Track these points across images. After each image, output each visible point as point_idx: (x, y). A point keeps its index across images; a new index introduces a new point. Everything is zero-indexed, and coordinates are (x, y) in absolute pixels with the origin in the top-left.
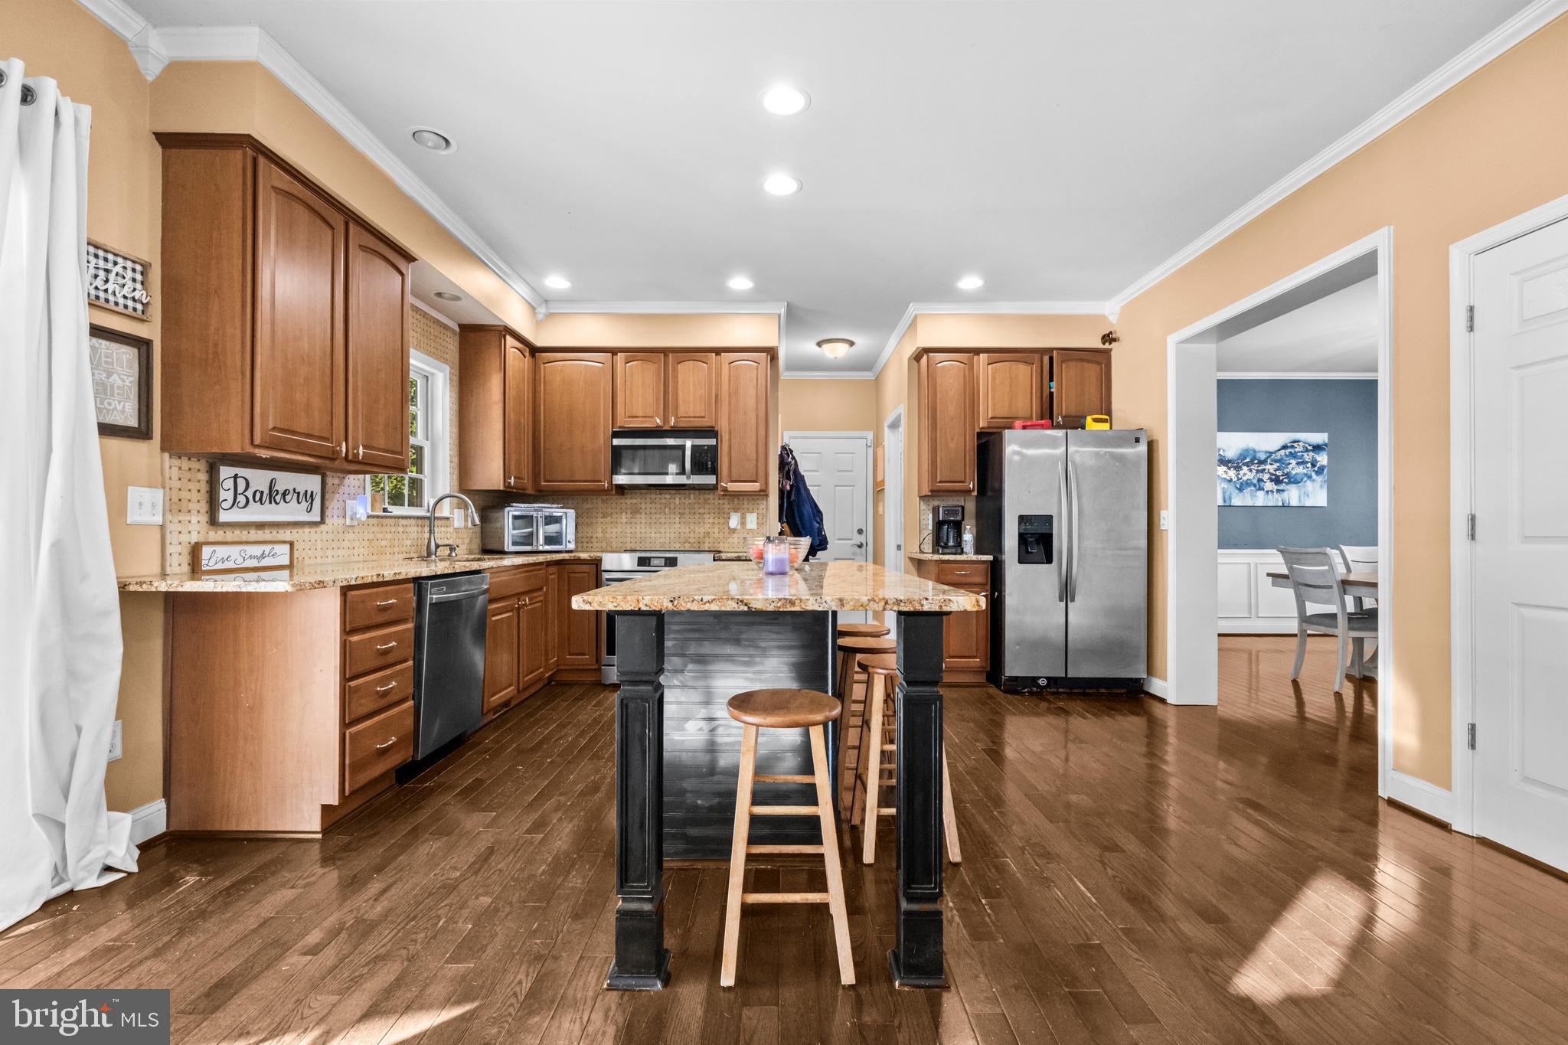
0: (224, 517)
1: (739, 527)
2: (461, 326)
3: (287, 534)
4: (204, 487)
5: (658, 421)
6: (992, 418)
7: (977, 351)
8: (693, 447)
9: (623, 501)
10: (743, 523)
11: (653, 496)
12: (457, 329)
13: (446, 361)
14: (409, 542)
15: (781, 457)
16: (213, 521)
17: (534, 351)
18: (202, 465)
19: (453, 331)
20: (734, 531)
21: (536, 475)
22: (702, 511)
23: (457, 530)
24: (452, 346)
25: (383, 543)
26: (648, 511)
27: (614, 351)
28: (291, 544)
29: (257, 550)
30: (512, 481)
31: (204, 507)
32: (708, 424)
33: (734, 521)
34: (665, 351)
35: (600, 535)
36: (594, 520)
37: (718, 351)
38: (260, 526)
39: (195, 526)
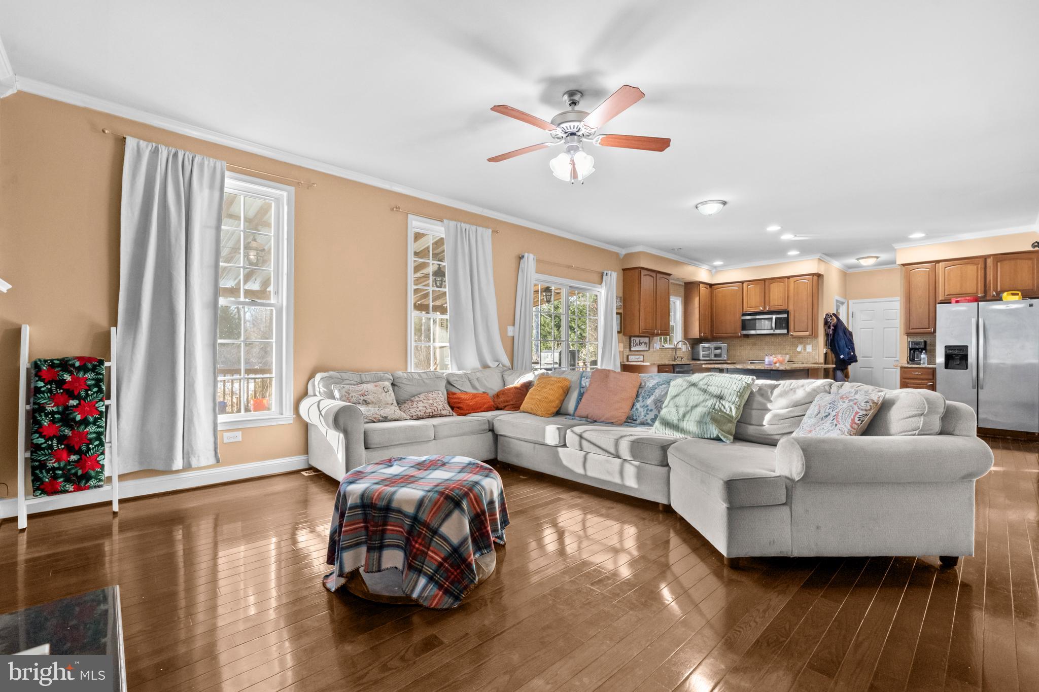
0: (632, 349)
1: (803, 351)
2: (685, 283)
3: (642, 353)
4: (629, 342)
5: (761, 308)
6: (947, 295)
7: (938, 262)
8: (776, 319)
9: (749, 340)
10: (805, 349)
11: (762, 338)
12: (684, 284)
13: (680, 296)
14: (669, 356)
15: (826, 319)
16: (630, 350)
17: (711, 285)
18: (628, 338)
19: (683, 285)
20: (799, 353)
21: (712, 331)
22: (784, 344)
23: (684, 352)
24: (682, 290)
25: (663, 356)
26: (760, 344)
27: (743, 282)
28: (643, 356)
29: (637, 357)
30: (702, 335)
31: (629, 347)
32: (785, 308)
33: (799, 349)
34: (764, 280)
35: (739, 354)
36: (736, 348)
37: (789, 277)
38: (637, 351)
39: (627, 352)
